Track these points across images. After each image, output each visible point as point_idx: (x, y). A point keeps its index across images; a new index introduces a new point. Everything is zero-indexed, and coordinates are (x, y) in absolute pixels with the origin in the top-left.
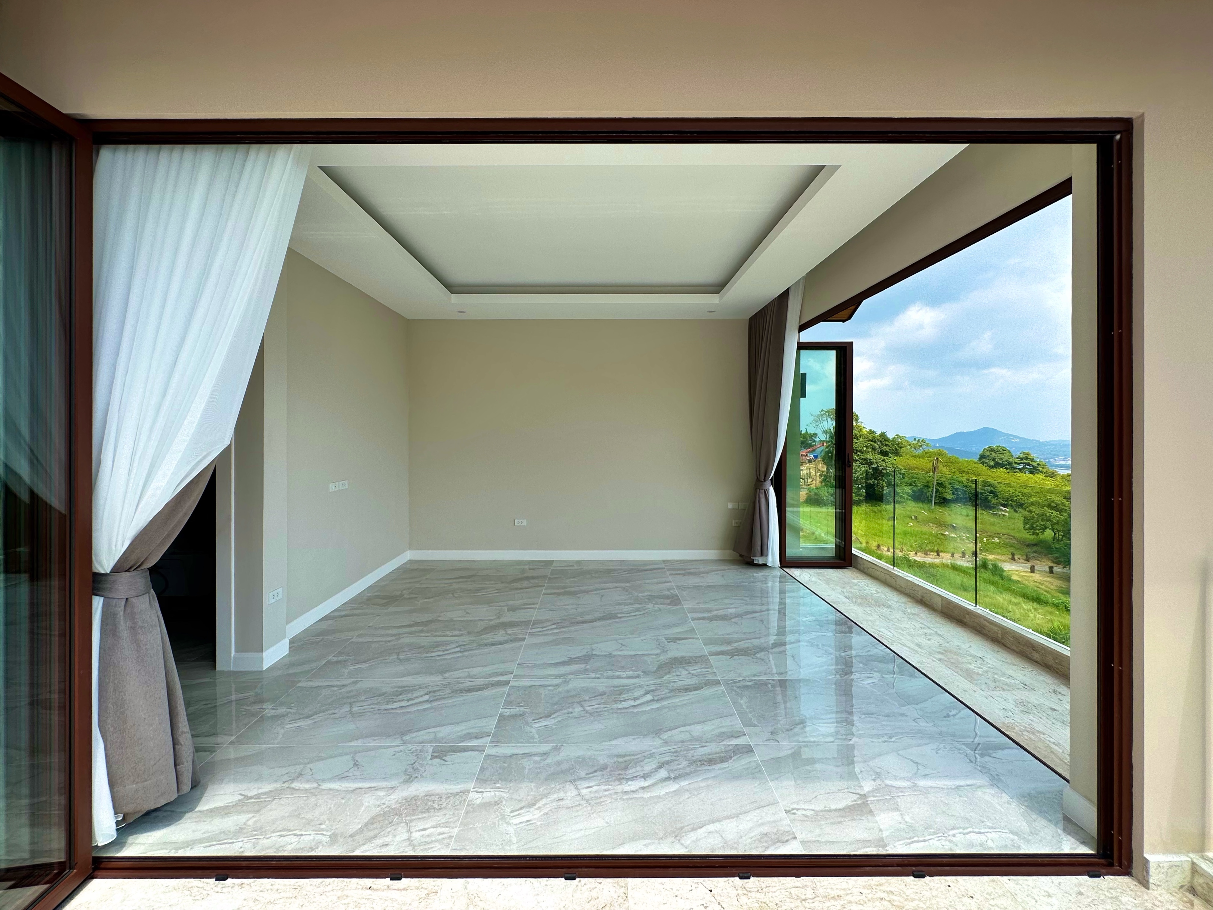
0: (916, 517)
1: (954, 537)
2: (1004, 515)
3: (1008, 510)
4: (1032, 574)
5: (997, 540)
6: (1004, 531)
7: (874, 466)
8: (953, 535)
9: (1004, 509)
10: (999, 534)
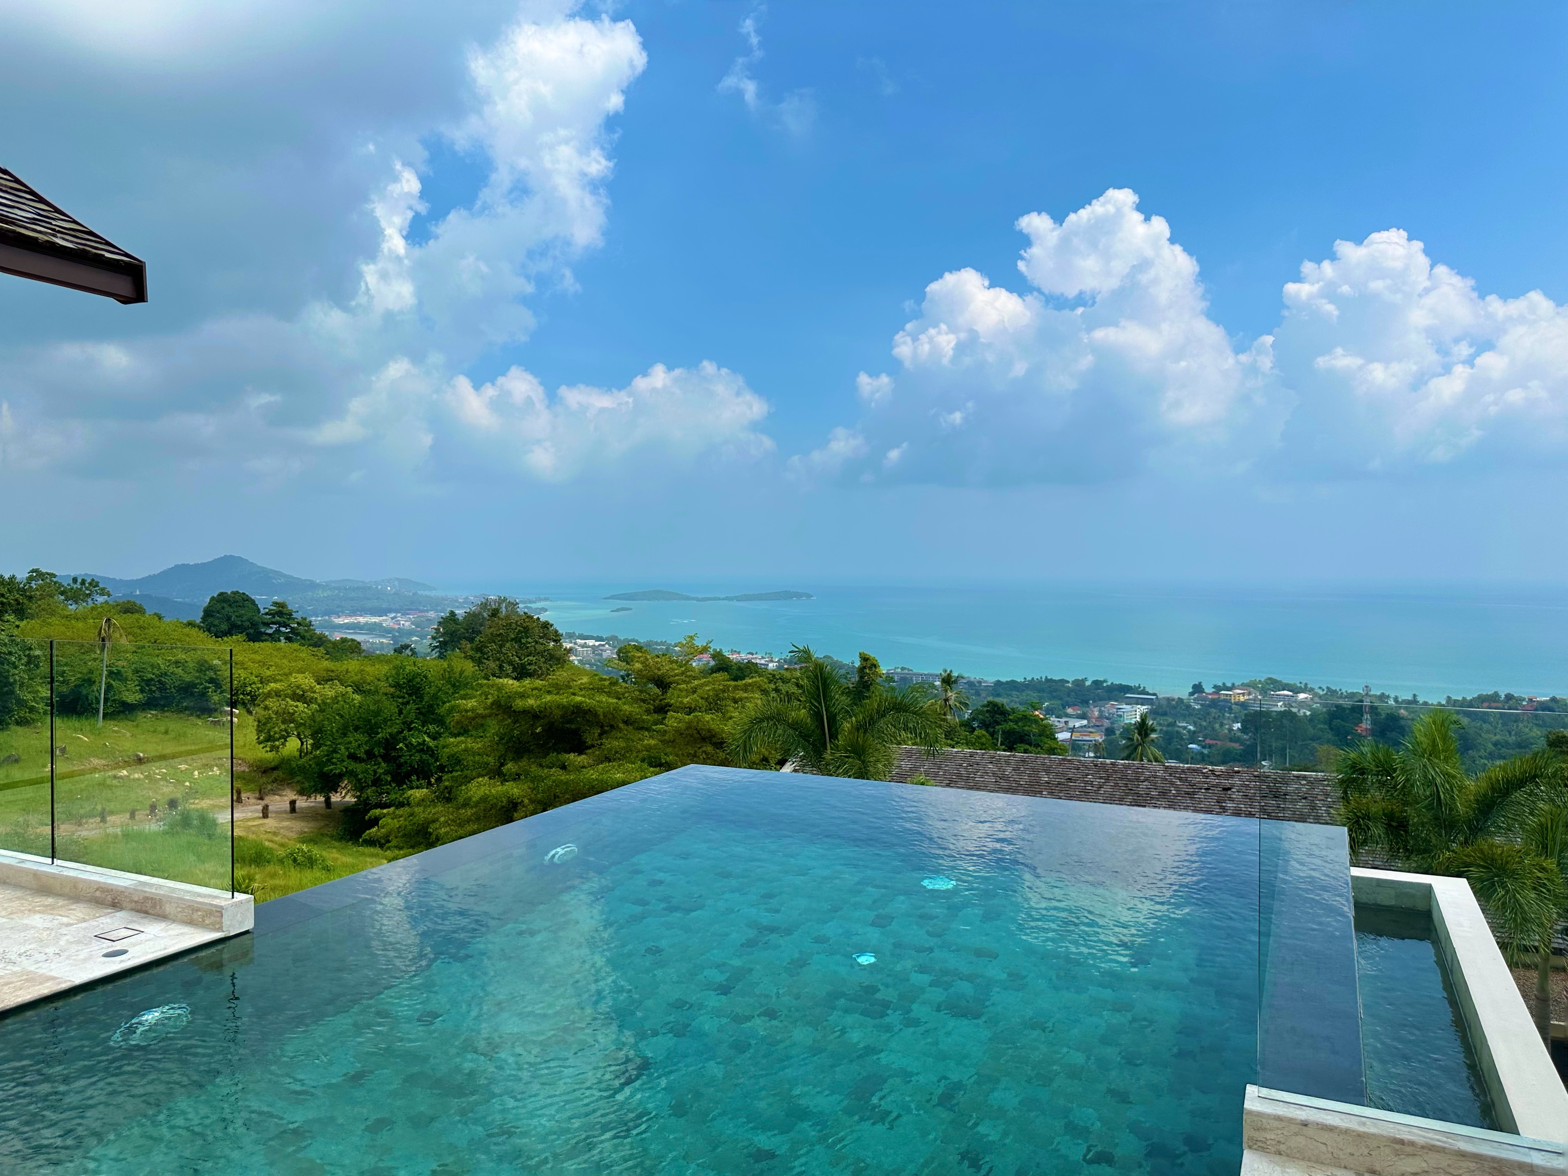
0: (62, 751)
1: (139, 779)
3: (237, 712)
4: (266, 821)
8: (136, 776)
9: (231, 710)
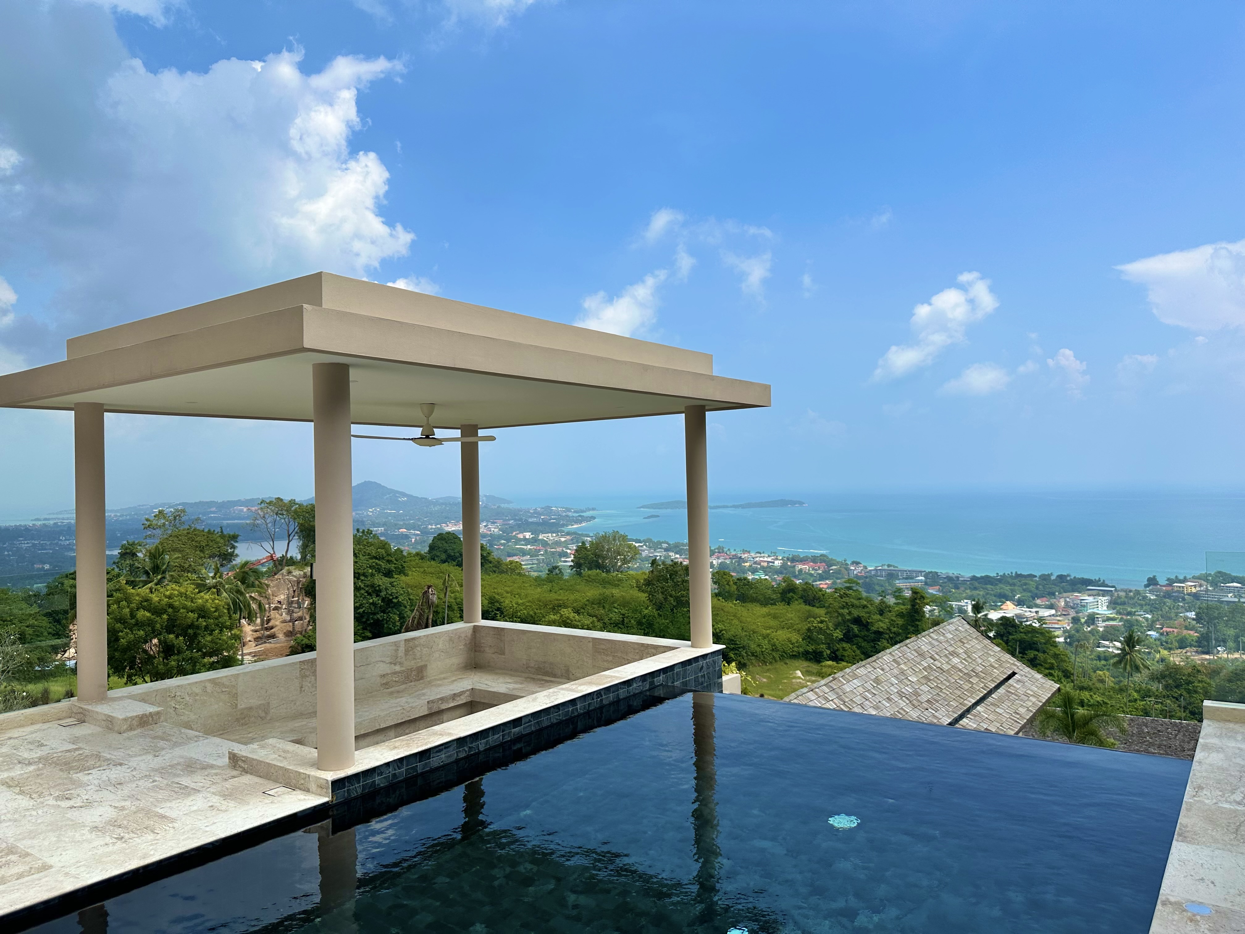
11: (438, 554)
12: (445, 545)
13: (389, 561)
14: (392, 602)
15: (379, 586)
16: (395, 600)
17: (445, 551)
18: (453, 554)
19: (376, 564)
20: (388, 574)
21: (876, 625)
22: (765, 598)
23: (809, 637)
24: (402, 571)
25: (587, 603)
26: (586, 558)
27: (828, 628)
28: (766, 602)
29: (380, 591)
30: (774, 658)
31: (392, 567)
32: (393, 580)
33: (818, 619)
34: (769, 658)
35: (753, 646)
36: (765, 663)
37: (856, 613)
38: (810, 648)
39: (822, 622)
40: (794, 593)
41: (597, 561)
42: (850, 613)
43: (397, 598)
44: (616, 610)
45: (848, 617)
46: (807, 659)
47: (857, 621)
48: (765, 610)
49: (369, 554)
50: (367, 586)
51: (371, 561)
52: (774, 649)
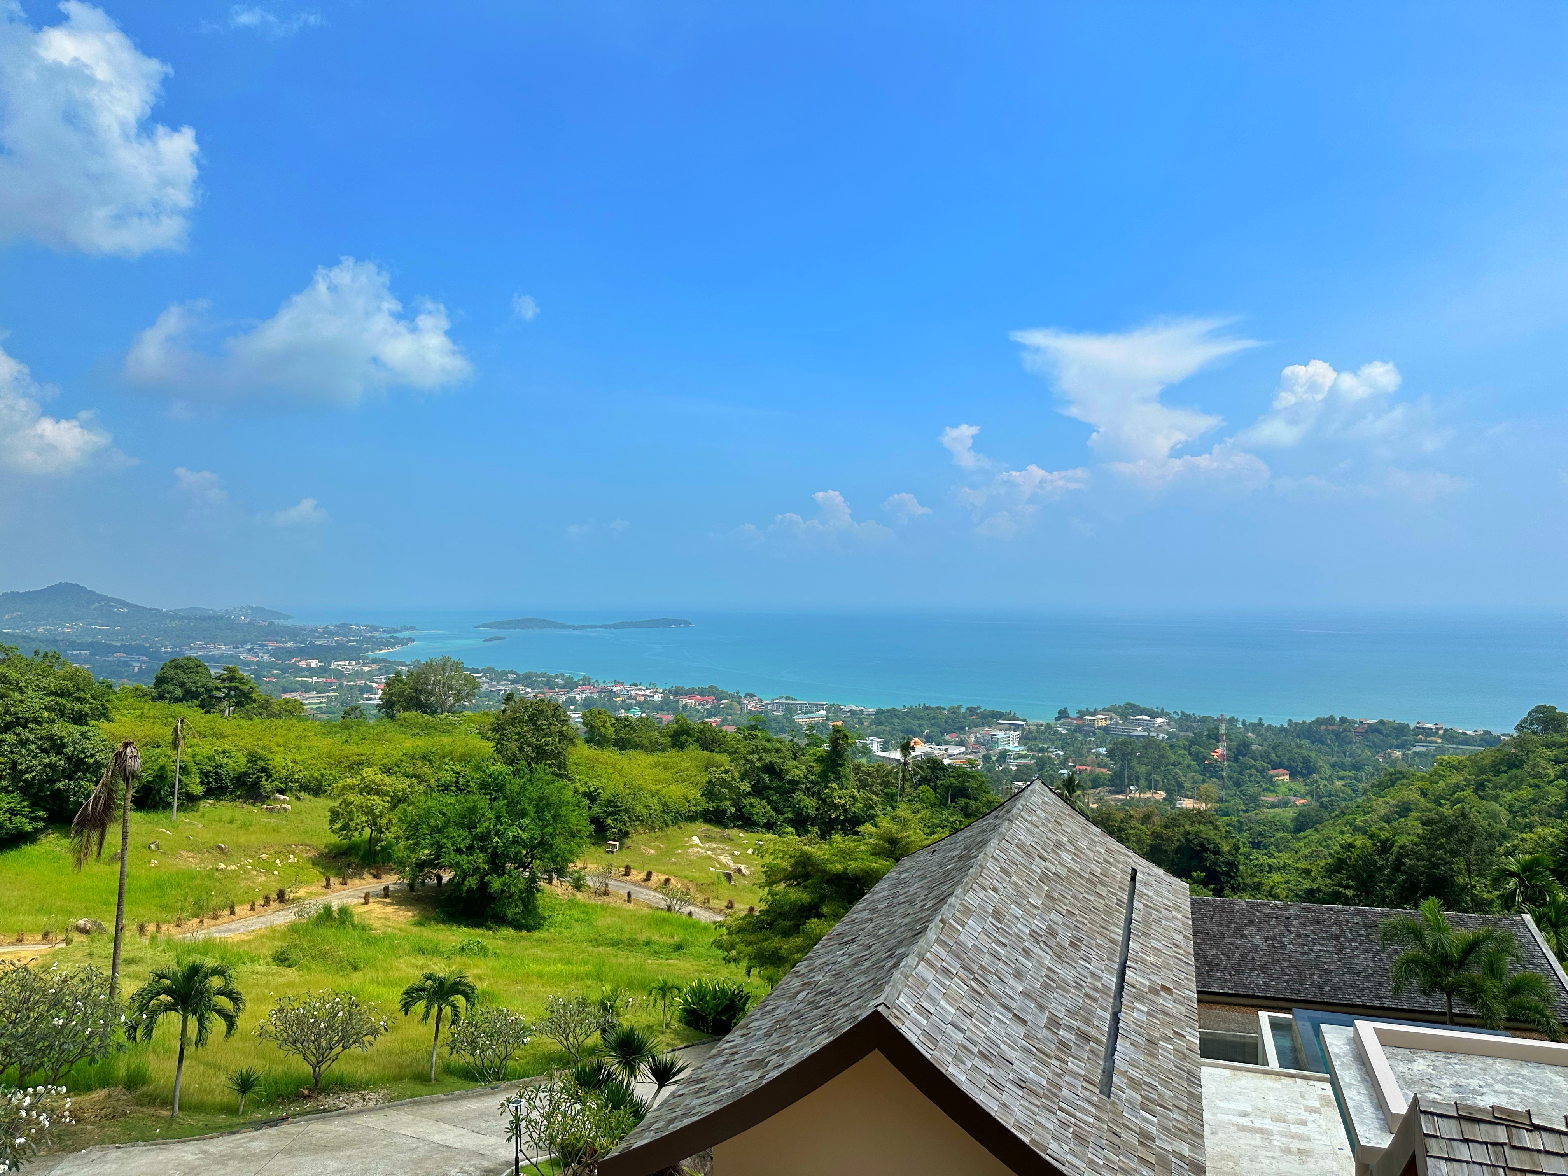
0: (157, 846)
1: (234, 870)
2: (285, 808)
3: (288, 798)
5: (293, 859)
6: (295, 839)
7: (69, 750)
8: (233, 867)
9: (282, 797)
10: (290, 846)
11: (171, 688)
12: (182, 675)
13: (80, 700)
14: (85, 763)
15: (61, 738)
16: (91, 761)
17: (182, 685)
18: (194, 689)
19: (56, 703)
20: (79, 719)
21: (792, 773)
22: (651, 742)
23: (709, 793)
24: (103, 714)
25: (404, 758)
26: (401, 694)
27: (734, 779)
28: (653, 748)
29: (64, 746)
30: (665, 822)
31: (86, 709)
32: (87, 728)
33: (722, 769)
34: (658, 824)
35: (639, 809)
36: (652, 829)
37: (768, 758)
38: (712, 806)
39: (726, 772)
40: (689, 735)
41: (418, 699)
42: (760, 759)
43: (92, 756)
44: (447, 767)
45: (758, 764)
46: (707, 821)
47: (769, 769)
48: (652, 759)
49: (45, 688)
50: (41, 739)
51: (48, 699)
52: (667, 810)
